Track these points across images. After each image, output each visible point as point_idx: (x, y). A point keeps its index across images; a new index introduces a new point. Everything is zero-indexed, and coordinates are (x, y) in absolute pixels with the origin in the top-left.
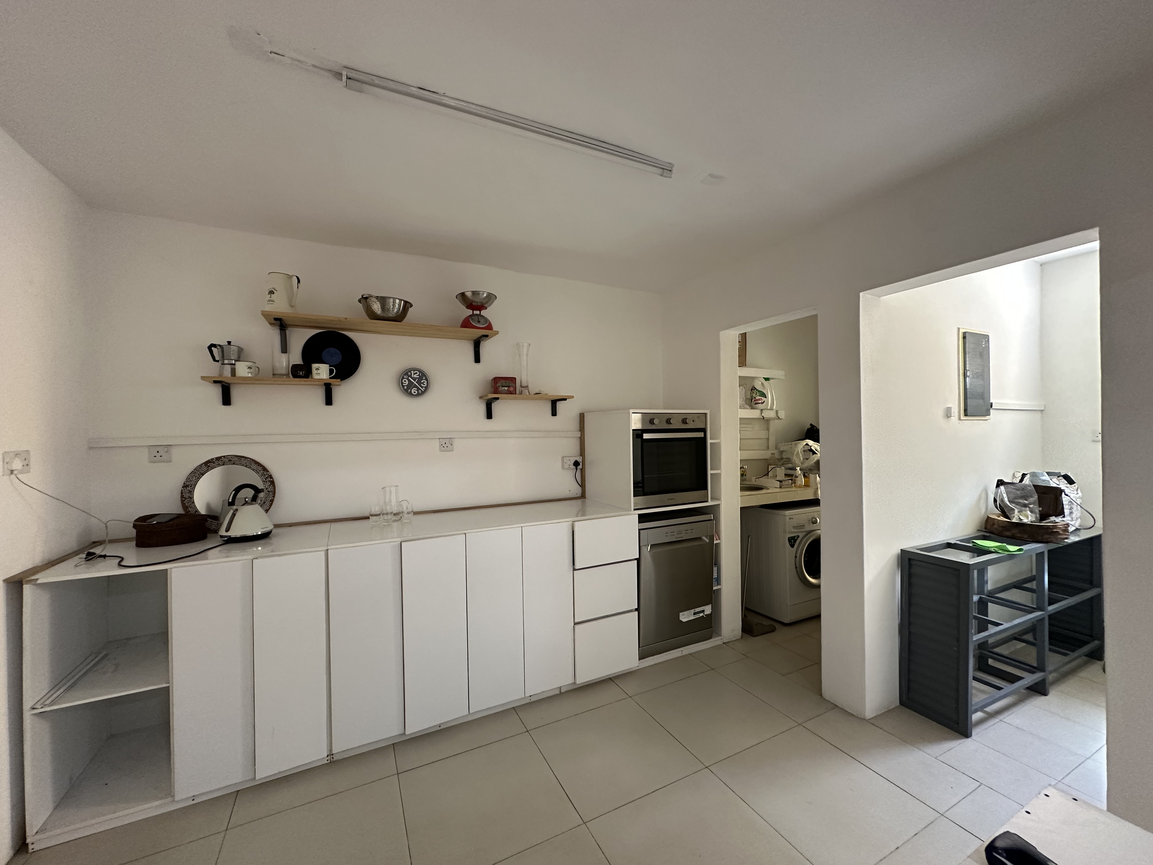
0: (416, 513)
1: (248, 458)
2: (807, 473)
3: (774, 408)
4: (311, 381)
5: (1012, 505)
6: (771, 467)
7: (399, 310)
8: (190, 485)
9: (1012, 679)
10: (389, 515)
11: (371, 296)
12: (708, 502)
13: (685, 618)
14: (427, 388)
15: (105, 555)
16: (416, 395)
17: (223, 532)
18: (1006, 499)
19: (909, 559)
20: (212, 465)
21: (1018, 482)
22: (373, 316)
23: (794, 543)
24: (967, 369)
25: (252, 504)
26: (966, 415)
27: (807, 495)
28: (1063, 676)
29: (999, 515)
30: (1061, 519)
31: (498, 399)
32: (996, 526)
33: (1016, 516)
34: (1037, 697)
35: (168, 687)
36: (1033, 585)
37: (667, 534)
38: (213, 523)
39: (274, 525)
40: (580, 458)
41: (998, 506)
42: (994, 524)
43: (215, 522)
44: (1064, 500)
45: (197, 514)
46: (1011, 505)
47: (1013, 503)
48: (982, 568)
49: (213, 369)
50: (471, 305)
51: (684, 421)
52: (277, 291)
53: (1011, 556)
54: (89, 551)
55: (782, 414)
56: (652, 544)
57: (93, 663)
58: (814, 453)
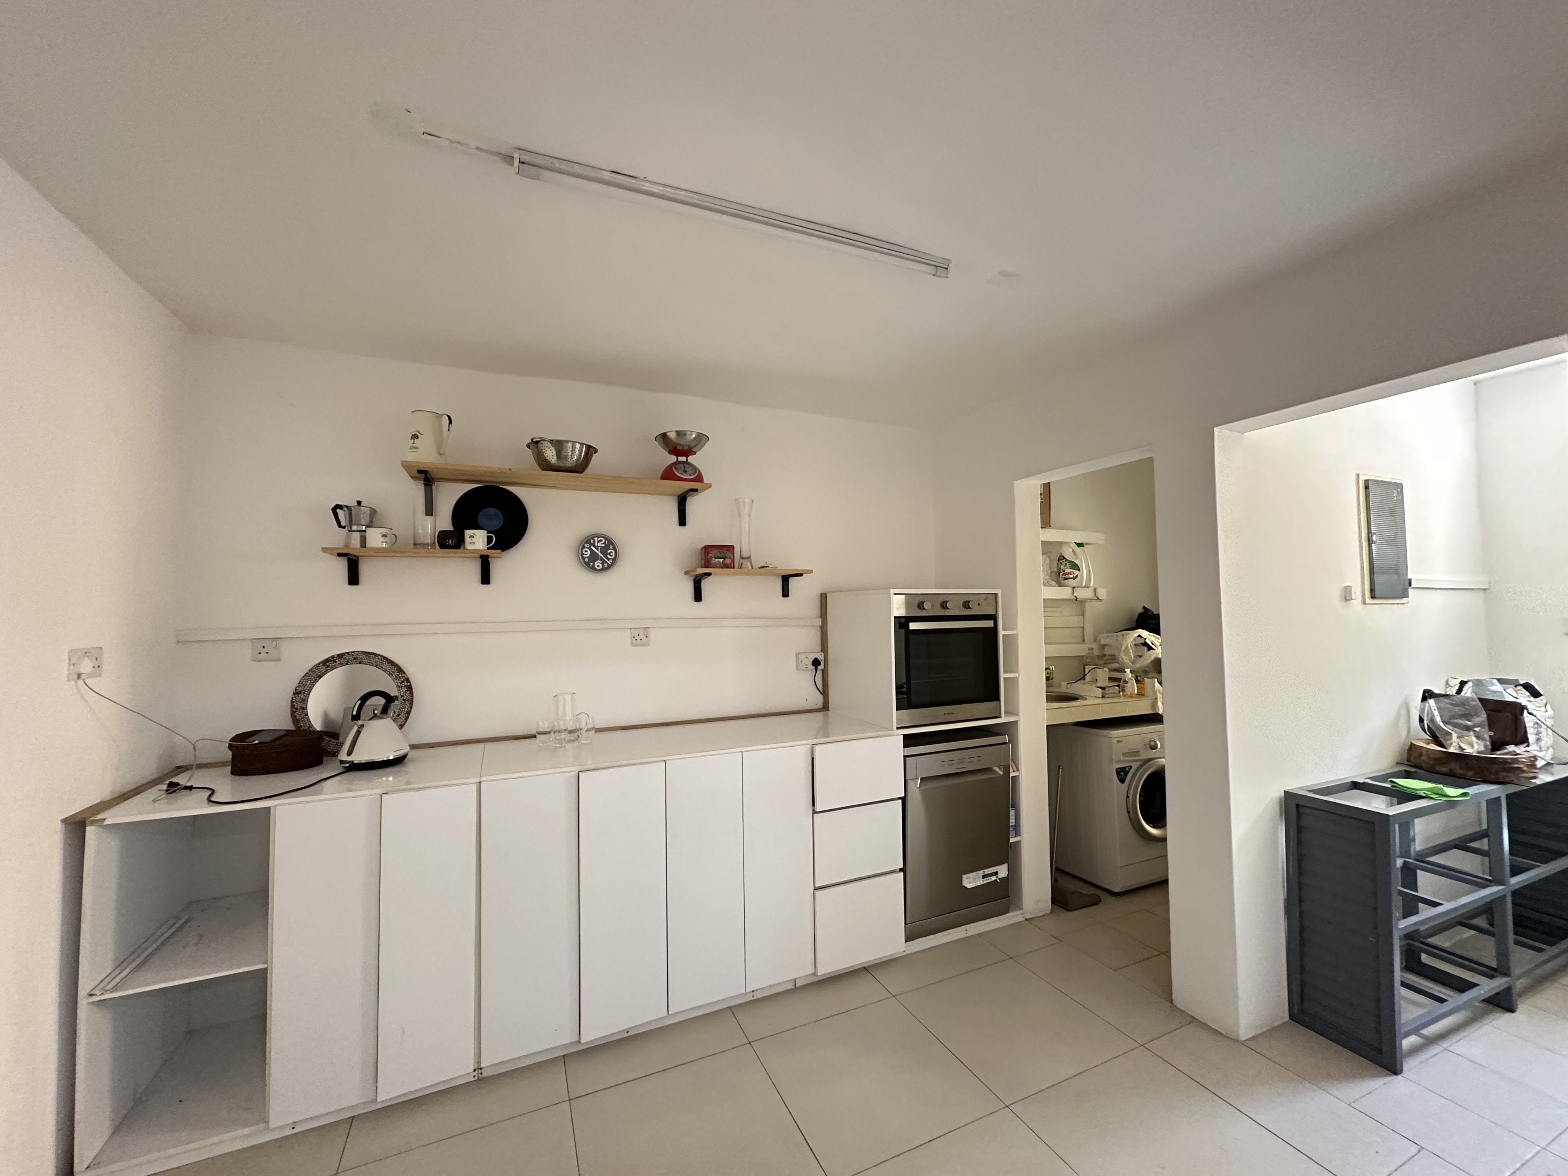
0: (598, 730)
1: (379, 655)
2: (1140, 676)
3: (1092, 585)
4: (463, 553)
5: (1448, 728)
6: (1088, 668)
7: (580, 458)
8: (303, 692)
9: (1463, 986)
10: (563, 734)
11: (543, 440)
12: (1001, 718)
13: (970, 883)
14: (614, 560)
15: (192, 786)
16: (600, 570)
17: (343, 756)
18: (1438, 719)
19: (1298, 806)
20: (333, 665)
21: (1454, 694)
22: (546, 466)
23: (1125, 777)
24: (1372, 532)
25: (382, 718)
26: (1373, 597)
27: (1141, 708)
28: (1539, 982)
29: (1428, 741)
30: (1524, 749)
31: (709, 574)
32: (1423, 758)
33: (1455, 744)
34: (1498, 1015)
35: (266, 969)
36: (1483, 844)
37: (943, 763)
38: (331, 742)
39: (410, 745)
40: (821, 655)
41: (1426, 727)
42: (1421, 755)
43: (333, 740)
44: (1526, 720)
45: (310, 730)
46: (1446, 726)
47: (1448, 724)
48: (1406, 820)
49: (337, 538)
50: (675, 450)
51: (966, 605)
52: (422, 434)
53: (1451, 804)
54: (171, 780)
55: (1102, 593)
56: (923, 777)
57: (169, 933)
58: (1150, 648)
